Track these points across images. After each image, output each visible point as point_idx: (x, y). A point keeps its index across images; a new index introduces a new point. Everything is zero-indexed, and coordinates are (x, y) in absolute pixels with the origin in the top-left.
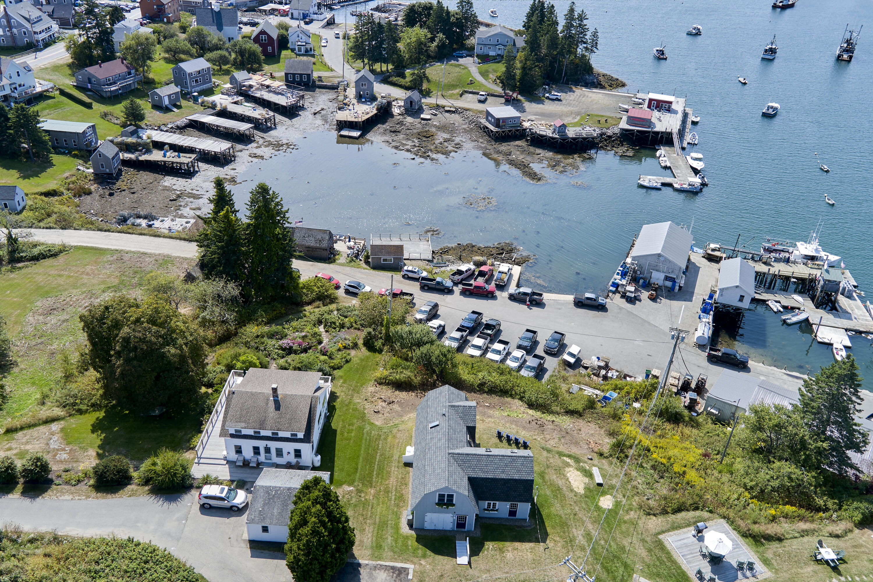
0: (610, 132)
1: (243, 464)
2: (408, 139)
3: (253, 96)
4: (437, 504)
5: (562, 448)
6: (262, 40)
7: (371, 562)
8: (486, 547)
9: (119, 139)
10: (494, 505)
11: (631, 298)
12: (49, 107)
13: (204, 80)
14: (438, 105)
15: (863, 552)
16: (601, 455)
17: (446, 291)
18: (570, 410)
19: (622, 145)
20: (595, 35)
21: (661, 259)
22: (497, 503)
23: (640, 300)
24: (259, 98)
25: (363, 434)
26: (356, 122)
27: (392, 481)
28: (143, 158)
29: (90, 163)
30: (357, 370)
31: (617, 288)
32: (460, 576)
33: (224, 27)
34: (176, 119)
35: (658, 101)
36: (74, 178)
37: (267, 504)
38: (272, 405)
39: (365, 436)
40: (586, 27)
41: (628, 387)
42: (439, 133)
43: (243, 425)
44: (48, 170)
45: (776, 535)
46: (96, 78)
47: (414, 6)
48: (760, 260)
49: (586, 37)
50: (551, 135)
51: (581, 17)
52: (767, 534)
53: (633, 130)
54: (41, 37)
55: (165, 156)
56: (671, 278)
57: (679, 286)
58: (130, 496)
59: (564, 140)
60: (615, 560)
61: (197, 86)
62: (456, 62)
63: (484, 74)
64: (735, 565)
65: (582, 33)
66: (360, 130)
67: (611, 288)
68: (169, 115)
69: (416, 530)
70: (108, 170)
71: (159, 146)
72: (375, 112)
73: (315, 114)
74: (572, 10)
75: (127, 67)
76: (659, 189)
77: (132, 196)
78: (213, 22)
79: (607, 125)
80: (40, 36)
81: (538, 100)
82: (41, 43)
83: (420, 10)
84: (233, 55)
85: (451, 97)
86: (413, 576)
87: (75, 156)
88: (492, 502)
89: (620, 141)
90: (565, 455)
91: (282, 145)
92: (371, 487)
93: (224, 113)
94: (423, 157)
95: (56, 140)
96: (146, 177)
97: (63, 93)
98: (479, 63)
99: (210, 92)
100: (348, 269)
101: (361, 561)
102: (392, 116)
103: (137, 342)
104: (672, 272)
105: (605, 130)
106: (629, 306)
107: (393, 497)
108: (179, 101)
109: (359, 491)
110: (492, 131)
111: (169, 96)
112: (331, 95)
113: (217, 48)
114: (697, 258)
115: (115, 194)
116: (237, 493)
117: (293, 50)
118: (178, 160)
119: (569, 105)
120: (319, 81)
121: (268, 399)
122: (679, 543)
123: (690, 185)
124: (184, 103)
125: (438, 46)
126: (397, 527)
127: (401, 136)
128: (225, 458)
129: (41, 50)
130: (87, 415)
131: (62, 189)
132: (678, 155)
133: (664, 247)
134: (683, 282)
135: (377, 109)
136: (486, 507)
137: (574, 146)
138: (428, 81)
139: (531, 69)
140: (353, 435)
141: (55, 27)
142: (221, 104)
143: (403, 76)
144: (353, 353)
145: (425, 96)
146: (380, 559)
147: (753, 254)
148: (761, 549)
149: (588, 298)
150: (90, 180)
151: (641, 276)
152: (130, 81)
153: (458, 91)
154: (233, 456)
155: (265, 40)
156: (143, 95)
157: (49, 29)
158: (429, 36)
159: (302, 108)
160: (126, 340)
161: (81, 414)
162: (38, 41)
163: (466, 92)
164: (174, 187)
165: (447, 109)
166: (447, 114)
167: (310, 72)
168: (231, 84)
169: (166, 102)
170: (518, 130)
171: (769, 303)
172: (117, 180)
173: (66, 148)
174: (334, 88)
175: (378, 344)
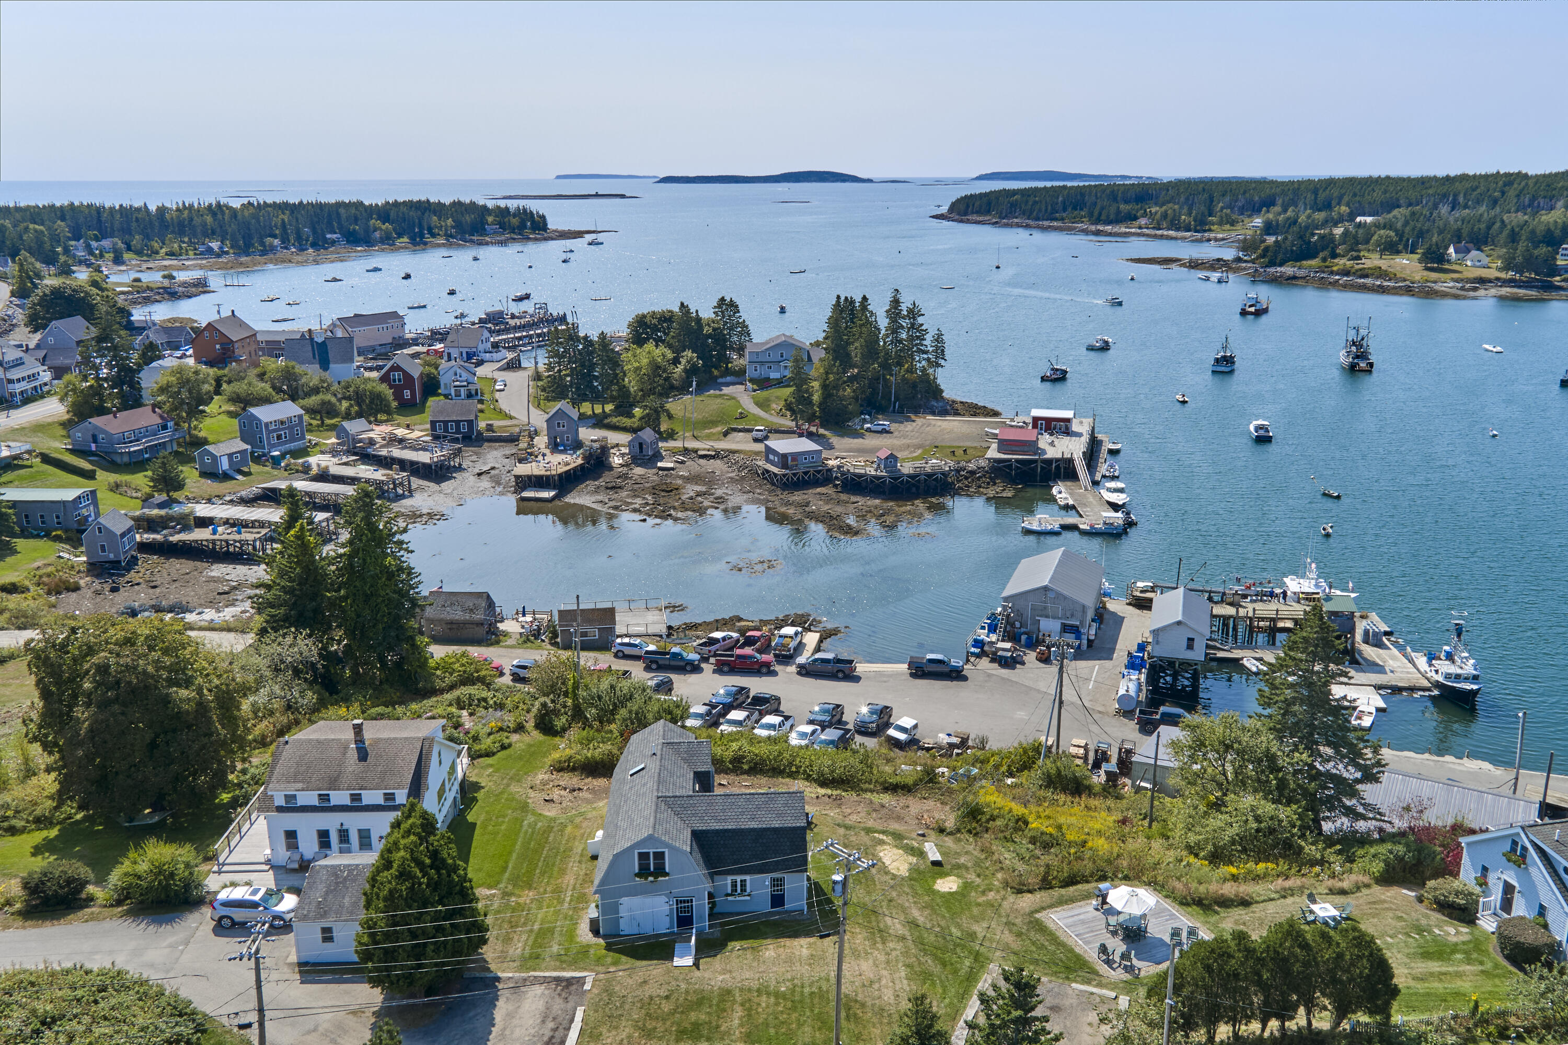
0: (972, 466)
1: (300, 866)
2: (635, 496)
3: (374, 456)
4: (637, 875)
5: (870, 824)
6: (394, 380)
7: (517, 975)
8: (729, 948)
9: (138, 513)
10: (743, 882)
11: (1006, 658)
12: (21, 478)
13: (292, 434)
14: (686, 449)
15: (1387, 909)
16: (942, 831)
17: (688, 668)
18: (891, 784)
19: (995, 484)
20: (939, 338)
21: (1051, 595)
22: (747, 878)
23: (1023, 663)
24: (386, 458)
25: (521, 826)
26: (548, 477)
27: (569, 879)
28: (175, 538)
29: (83, 549)
30: (520, 758)
31: (982, 648)
32: (677, 980)
33: (331, 366)
34: (239, 488)
35: (1049, 420)
36: (50, 569)
37: (332, 891)
38: (352, 754)
39: (525, 828)
40: (923, 328)
41: (996, 758)
42: (688, 486)
43: (300, 785)
44: (8, 559)
45: (1236, 896)
46: (105, 432)
47: (644, 316)
48: (1222, 601)
49: (925, 343)
50: (873, 473)
51: (914, 313)
52: (1222, 895)
53: (1010, 460)
54: (18, 388)
55: (214, 532)
56: (1072, 626)
57: (1089, 640)
58: (87, 921)
59: (895, 479)
60: (958, 950)
61: (280, 444)
62: (717, 392)
63: (763, 405)
64: (1167, 939)
65: (918, 337)
66: (554, 488)
67: (973, 650)
68: (229, 485)
69: (605, 937)
70: (112, 556)
71: (203, 522)
72: (580, 461)
73: (479, 475)
74: (896, 302)
75: (161, 417)
76: (1056, 534)
77: (151, 591)
78: (314, 357)
79: (967, 458)
80: (17, 386)
81: (856, 434)
82: (18, 398)
83: (655, 321)
84: (345, 404)
85: (709, 437)
86: (593, 986)
87: (58, 539)
88: (739, 878)
89: (990, 478)
90: (876, 832)
91: (421, 516)
92: (530, 889)
93: (324, 476)
94: (660, 517)
95: (26, 516)
96: (179, 566)
97: (46, 459)
98: (754, 391)
99: (303, 452)
100: (520, 651)
101: (500, 974)
102: (611, 468)
103: (122, 672)
104: (1072, 615)
105: (963, 464)
106: (1005, 672)
107: (568, 899)
108: (247, 465)
109: (506, 894)
110: (776, 475)
111: (230, 456)
112: (510, 449)
113: (316, 391)
114: (1116, 606)
115: (122, 590)
116: (283, 897)
117: (446, 396)
118: (237, 537)
119: (905, 437)
120: (488, 430)
121: (346, 748)
122: (1071, 920)
123: (1105, 523)
124: (254, 468)
125: (685, 370)
126: (571, 934)
127: (624, 494)
128: (268, 862)
129: (17, 407)
130: (24, 836)
131: (27, 583)
132: (1086, 489)
133: (1052, 577)
134: (1093, 632)
135: (583, 458)
136: (729, 891)
137: (914, 490)
138: (670, 417)
139: (836, 387)
140: (503, 827)
141: (46, 376)
142: (319, 465)
143: (630, 415)
144: (515, 737)
145: (665, 440)
146: (534, 970)
147: (1210, 592)
148: (1215, 918)
149: (931, 661)
150: (79, 572)
151: (1023, 630)
152: (164, 437)
153: (720, 429)
154: (283, 855)
155: (400, 380)
156: (187, 460)
157: (33, 377)
158: (670, 355)
159: (460, 468)
160: (103, 669)
161: (13, 835)
162: (13, 395)
163: (735, 430)
164: (227, 577)
165: (700, 453)
166: (702, 461)
167: (472, 417)
168: (338, 438)
169: (225, 465)
170: (819, 472)
171: (1245, 662)
172: (129, 571)
173: (42, 529)
174: (513, 440)
175: (560, 722)
